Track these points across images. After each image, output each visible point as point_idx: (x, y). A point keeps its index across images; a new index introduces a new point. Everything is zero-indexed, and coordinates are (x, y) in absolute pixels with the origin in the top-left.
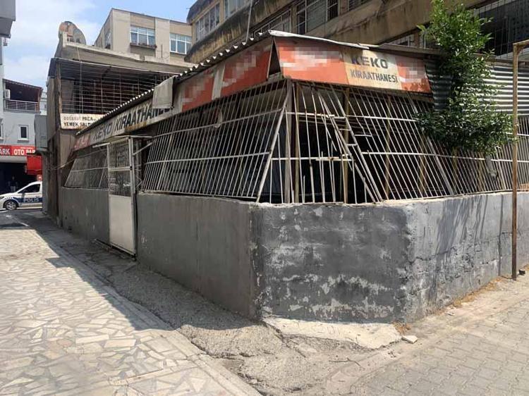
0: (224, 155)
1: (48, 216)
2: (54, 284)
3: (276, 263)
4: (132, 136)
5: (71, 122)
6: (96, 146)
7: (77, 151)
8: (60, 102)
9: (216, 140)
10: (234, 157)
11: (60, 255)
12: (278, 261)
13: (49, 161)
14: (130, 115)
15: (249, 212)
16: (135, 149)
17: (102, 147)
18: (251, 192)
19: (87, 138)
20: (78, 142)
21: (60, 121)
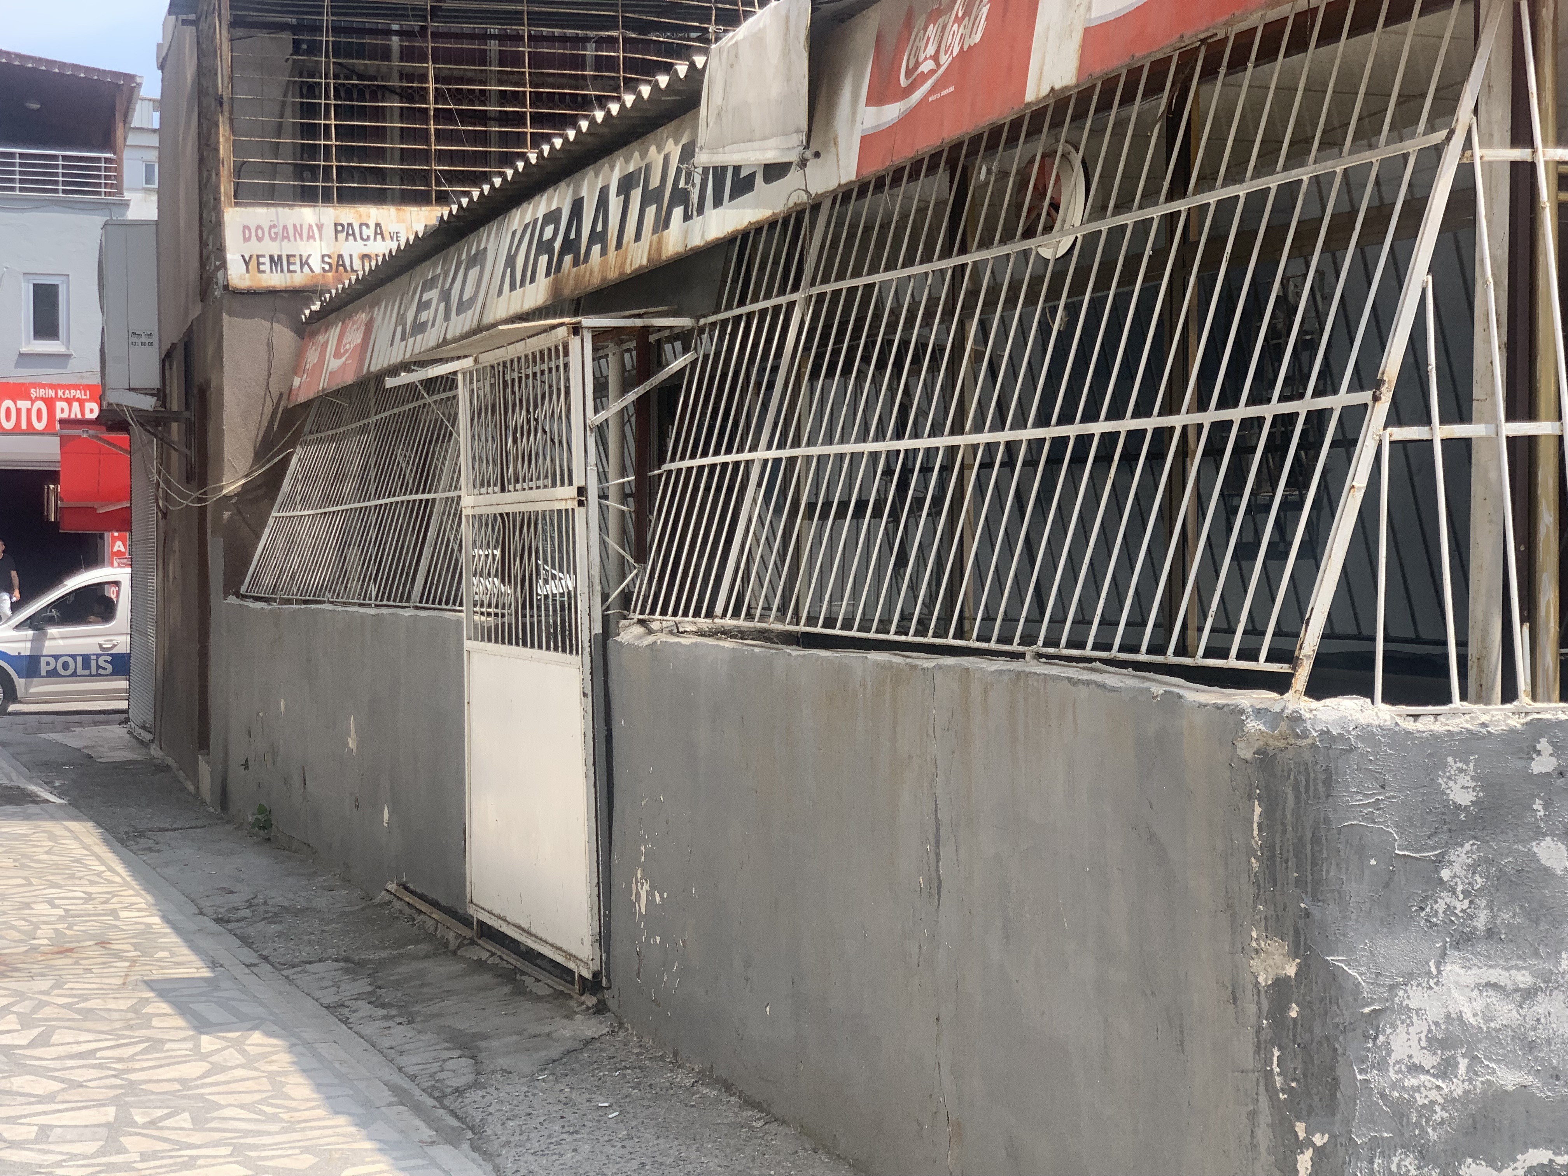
0: (1091, 416)
1: (155, 751)
2: (184, 1120)
3: (1415, 1069)
4: (589, 322)
5: (274, 248)
6: (404, 378)
7: (308, 404)
8: (224, 149)
9: (1045, 330)
10: (1150, 424)
11: (214, 964)
12: (1429, 1061)
13: (164, 460)
14: (577, 207)
15: (1245, 752)
16: (601, 389)
17: (430, 384)
18: (1255, 631)
19: (354, 337)
20: (312, 357)
21: (221, 250)
